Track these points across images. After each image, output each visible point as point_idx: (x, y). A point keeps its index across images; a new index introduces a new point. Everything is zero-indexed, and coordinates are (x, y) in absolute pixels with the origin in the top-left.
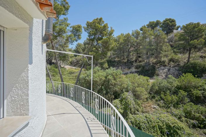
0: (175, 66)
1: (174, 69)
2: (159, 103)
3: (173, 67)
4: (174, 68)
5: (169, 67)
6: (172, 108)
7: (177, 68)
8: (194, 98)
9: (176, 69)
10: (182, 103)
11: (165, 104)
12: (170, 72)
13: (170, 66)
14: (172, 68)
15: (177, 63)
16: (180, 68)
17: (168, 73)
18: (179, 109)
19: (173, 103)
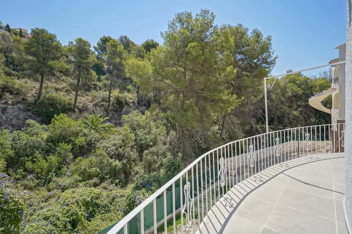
0: (18, 102)
1: (17, 109)
2: (26, 182)
3: (13, 104)
4: (14, 107)
5: (4, 103)
6: (55, 179)
7: (21, 106)
8: (77, 150)
9: (20, 109)
10: (65, 165)
11: (38, 178)
12: (6, 115)
13: (6, 103)
14: (11, 107)
15: (22, 97)
16: (29, 106)
17: (4, 117)
18: (65, 175)
19: (54, 170)
